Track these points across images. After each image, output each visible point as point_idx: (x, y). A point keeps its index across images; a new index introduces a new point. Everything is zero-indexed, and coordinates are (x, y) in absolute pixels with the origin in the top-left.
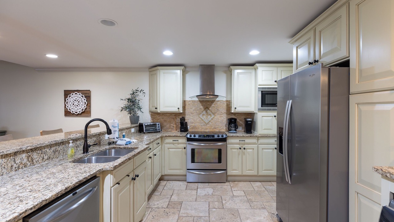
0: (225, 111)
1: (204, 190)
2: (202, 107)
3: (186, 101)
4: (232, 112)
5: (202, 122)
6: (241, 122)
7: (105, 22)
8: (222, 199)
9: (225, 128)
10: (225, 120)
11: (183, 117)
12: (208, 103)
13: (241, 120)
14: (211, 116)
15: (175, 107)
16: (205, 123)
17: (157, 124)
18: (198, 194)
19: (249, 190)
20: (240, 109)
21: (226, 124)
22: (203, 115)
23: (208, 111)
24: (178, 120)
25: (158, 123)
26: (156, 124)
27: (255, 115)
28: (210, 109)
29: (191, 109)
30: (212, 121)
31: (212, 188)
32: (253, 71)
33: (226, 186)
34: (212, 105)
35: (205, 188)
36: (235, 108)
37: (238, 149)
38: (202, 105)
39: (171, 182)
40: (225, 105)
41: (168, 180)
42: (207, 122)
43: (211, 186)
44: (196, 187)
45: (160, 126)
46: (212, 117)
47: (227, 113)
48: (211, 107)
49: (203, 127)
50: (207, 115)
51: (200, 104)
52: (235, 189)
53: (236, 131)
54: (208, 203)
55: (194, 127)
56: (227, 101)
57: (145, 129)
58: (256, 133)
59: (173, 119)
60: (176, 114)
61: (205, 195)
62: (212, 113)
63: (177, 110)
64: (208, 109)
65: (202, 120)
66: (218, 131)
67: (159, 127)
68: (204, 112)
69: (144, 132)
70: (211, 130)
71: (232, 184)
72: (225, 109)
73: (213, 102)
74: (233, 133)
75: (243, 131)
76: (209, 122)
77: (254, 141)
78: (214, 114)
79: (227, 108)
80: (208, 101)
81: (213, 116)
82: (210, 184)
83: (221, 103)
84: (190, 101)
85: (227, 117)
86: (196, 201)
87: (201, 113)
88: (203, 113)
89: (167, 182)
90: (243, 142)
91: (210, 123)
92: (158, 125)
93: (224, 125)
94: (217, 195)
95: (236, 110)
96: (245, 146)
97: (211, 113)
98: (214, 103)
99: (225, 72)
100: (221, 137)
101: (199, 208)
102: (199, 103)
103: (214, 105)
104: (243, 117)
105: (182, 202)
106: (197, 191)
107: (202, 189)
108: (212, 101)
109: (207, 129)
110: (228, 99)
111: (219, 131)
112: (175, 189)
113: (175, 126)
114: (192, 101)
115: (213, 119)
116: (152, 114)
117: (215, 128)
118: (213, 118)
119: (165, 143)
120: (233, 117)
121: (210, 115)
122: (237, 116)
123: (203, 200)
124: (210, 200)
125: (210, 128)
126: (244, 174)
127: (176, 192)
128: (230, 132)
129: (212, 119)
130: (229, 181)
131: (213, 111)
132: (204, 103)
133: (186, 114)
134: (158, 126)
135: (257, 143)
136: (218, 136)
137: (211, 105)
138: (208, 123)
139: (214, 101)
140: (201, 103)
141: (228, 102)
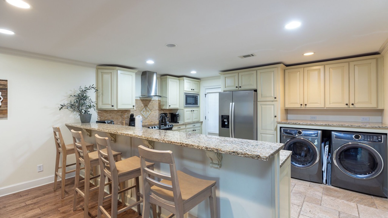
0: (158, 108)
2: (142, 105)
4: (164, 108)
10: (158, 115)
12: (147, 102)
14: (149, 112)
16: (145, 118)
23: (147, 108)
28: (148, 106)
38: (143, 103)
40: (157, 104)
42: (146, 117)
46: (149, 113)
47: (159, 110)
50: (146, 111)
51: (142, 103)
56: (159, 100)
62: (150, 109)
64: (147, 106)
68: (144, 109)
72: (158, 107)
73: (150, 101)
76: (148, 117)
78: (151, 110)
79: (159, 106)
80: (147, 100)
81: (150, 112)
83: (155, 102)
85: (159, 113)
87: (142, 110)
88: (143, 110)
91: (148, 118)
93: (157, 119)
95: (170, 107)
97: (149, 110)
102: (140, 101)
103: (151, 103)
104: (168, 112)
109: (146, 123)
113: (124, 122)
114: (136, 99)
116: (99, 112)
117: (152, 122)
118: (150, 113)
120: (162, 112)
121: (148, 111)
122: (165, 111)
125: (148, 122)
129: (150, 114)
131: (150, 108)
132: (144, 102)
137: (149, 103)
138: (147, 118)
139: (151, 100)
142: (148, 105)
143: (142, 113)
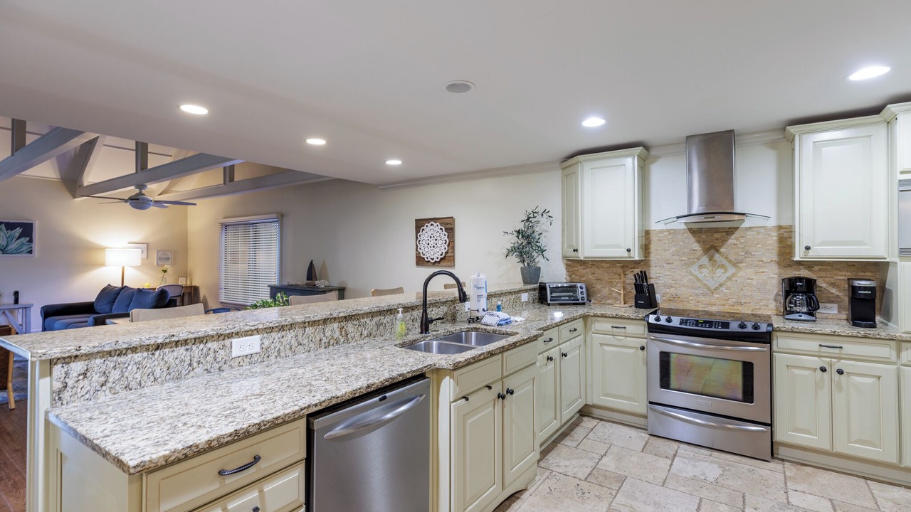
0: (775, 258)
1: (694, 466)
2: (696, 246)
3: (652, 232)
4: (797, 258)
5: (699, 285)
6: (834, 291)
7: (453, 87)
8: (744, 501)
9: (773, 305)
10: (775, 281)
11: (641, 272)
12: (717, 236)
13: (833, 285)
14: (726, 270)
15: (619, 246)
16: (708, 288)
17: (579, 285)
18: (674, 470)
19: (857, 502)
20: (823, 251)
21: (777, 295)
22: (701, 267)
23: (717, 257)
24: (630, 279)
25: (581, 284)
26: (575, 287)
27: (891, 269)
28: (722, 250)
29: (666, 250)
30: (729, 283)
31: (720, 466)
32: (881, 131)
33: (771, 471)
34: (730, 241)
35: (698, 460)
36: (808, 248)
37: (815, 369)
38: (698, 242)
39: (608, 424)
40: (773, 238)
41: (601, 420)
42: (713, 285)
43: (717, 460)
44: (672, 453)
45: (584, 290)
46: (728, 274)
47: (779, 264)
48: (725, 246)
49: (702, 298)
50: (713, 266)
51: (692, 239)
52: (799, 488)
53: (811, 314)
54: (698, 501)
55: (674, 298)
56: (780, 228)
57: (551, 297)
58: (893, 328)
59: (617, 276)
60: (625, 265)
61: (694, 478)
62: (730, 262)
63: (626, 254)
64: (718, 251)
65: (699, 280)
66: (750, 312)
67: (582, 292)
68: (705, 259)
69: (549, 302)
70: (726, 309)
71: (791, 470)
72: (775, 251)
73: (731, 231)
74: (799, 320)
75: (845, 317)
76: (721, 285)
77: (885, 351)
78: (735, 264)
79: (780, 248)
80: (716, 230)
81: (731, 270)
82: (716, 454)
83: (759, 233)
84: (662, 231)
85: (778, 275)
86: (663, 486)
87: (692, 264)
88: (700, 263)
89: (598, 423)
90: (837, 351)
91: (723, 289)
92: (582, 288)
93: (772, 296)
94: (733, 488)
95: (811, 253)
96: (843, 364)
97: (724, 262)
98: (737, 234)
99: (773, 145)
100: (749, 329)
101: (667, 504)
103: (737, 239)
104: (842, 276)
105: (626, 477)
106: (673, 461)
107: (687, 461)
108: (730, 228)
109: (712, 304)
110: (784, 223)
111: (754, 313)
112: (615, 442)
113: (622, 292)
114: (668, 231)
115: (734, 279)
116: (569, 263)
117: (741, 304)
118: (734, 275)
119: (593, 330)
120: (805, 273)
121: (722, 266)
122: (820, 270)
123: (682, 489)
124: (704, 493)
125: (723, 303)
126: (839, 448)
127: (614, 449)
128: (787, 317)
129: (729, 279)
130: (783, 460)
131: (732, 257)
132: (704, 236)
133: (653, 263)
134: (580, 290)
135: (894, 358)
136: (742, 326)
137: (727, 241)
138: (716, 289)
139: (737, 228)
140: (694, 237)
141: (782, 231)
142: (721, 247)
143: (696, 273)
